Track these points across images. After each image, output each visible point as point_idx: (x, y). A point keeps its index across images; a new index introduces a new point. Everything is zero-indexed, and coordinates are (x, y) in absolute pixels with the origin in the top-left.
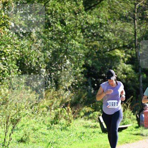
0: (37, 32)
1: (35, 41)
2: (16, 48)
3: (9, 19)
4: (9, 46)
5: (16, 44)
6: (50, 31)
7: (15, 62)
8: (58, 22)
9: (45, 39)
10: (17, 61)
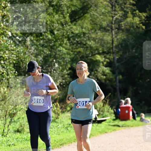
0: (31, 40)
1: (29, 47)
2: (13, 54)
3: (7, 30)
4: (7, 52)
5: (13, 50)
6: (42, 39)
7: (12, 65)
8: (49, 32)
9: (37, 45)
10: (14, 64)
